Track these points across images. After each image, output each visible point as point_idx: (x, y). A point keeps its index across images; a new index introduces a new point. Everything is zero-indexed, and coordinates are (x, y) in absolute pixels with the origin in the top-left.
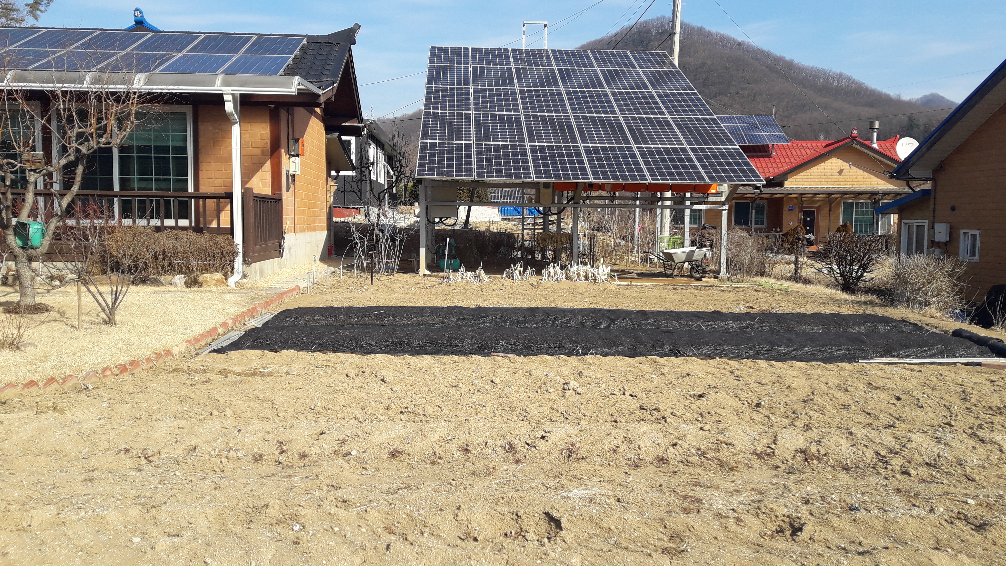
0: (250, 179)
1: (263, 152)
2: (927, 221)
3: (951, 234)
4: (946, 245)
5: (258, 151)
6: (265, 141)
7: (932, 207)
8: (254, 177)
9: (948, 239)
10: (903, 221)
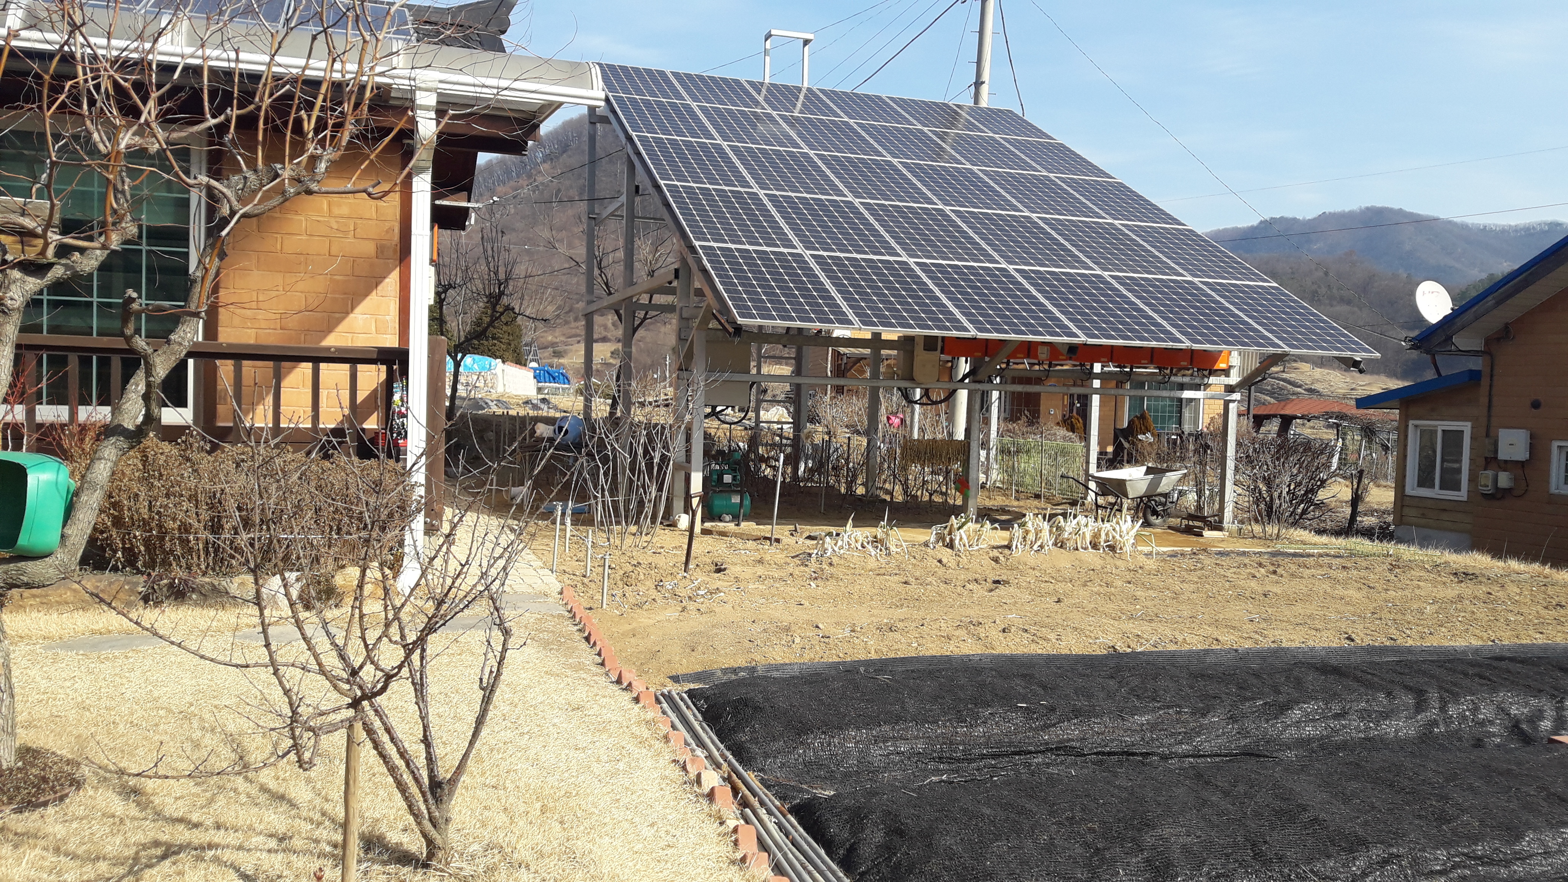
0: (347, 313)
1: (381, 250)
2: (1469, 424)
3: (1532, 448)
4: (1523, 467)
5: (370, 248)
6: (387, 225)
7: (1484, 400)
8: (358, 310)
9: (1528, 456)
10: (1411, 423)
